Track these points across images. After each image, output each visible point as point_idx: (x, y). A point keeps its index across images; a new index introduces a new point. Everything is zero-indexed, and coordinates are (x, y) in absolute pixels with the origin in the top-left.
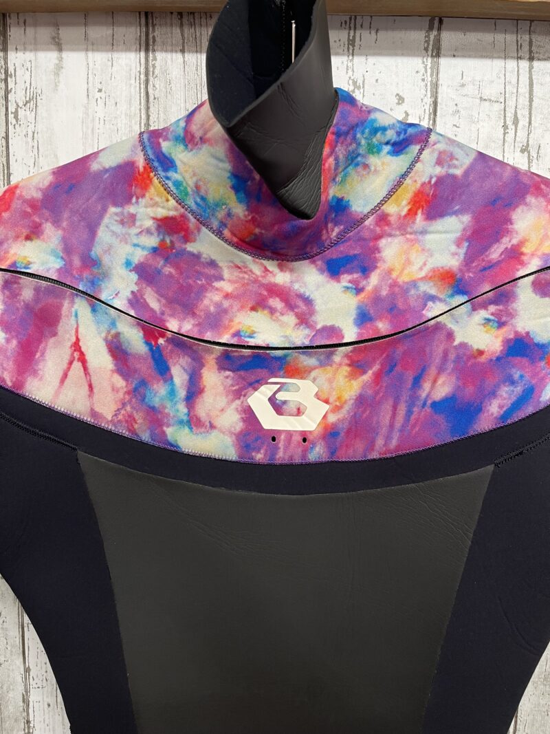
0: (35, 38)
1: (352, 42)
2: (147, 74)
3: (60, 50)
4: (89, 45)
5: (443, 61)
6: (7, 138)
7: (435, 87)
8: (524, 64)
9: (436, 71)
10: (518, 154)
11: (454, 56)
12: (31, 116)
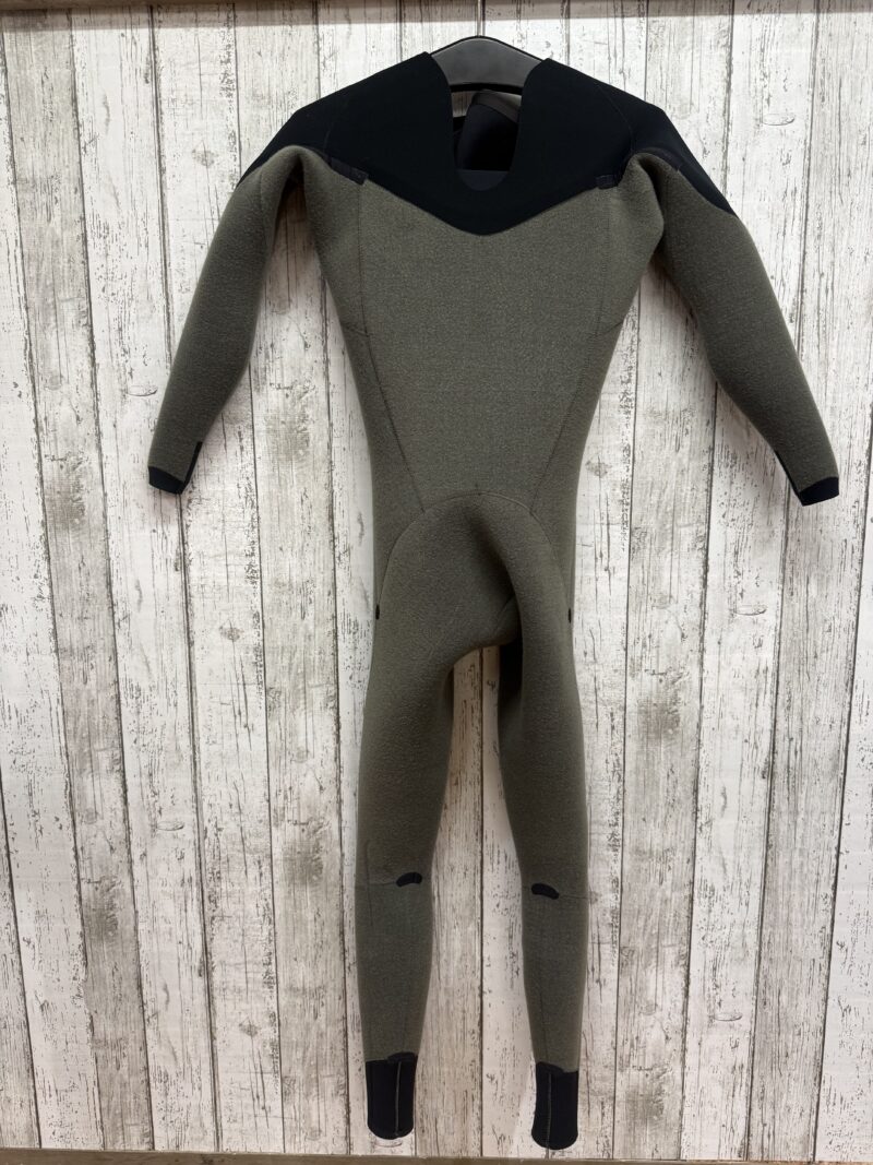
0: (335, 17)
1: (519, 12)
2: (401, 36)
3: (349, 22)
4: (367, 19)
5: (572, 21)
6: (319, 78)
7: (568, 36)
8: (619, 20)
9: (568, 27)
10: (618, 75)
11: (578, 18)
12: (333, 64)
